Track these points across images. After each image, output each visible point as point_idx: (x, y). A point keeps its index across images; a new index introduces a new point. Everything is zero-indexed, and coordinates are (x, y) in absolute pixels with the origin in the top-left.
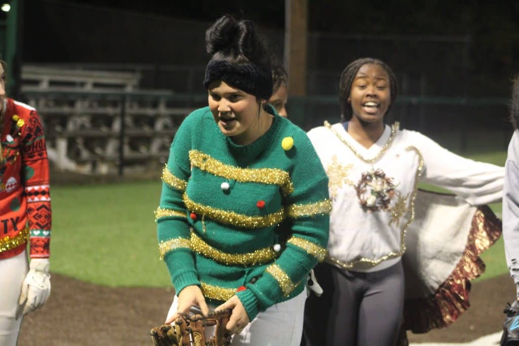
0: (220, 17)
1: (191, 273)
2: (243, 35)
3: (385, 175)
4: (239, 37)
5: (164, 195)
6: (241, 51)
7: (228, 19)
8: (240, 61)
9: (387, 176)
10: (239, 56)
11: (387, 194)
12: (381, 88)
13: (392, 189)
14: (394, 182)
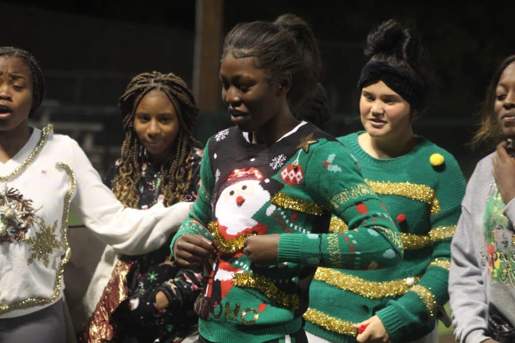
0: (386, 20)
2: (408, 40)
3: (22, 196)
4: (403, 42)
6: (405, 56)
7: (395, 23)
8: (402, 66)
9: (25, 198)
10: (402, 62)
11: (22, 221)
12: (18, 89)
13: (31, 215)
14: (34, 206)
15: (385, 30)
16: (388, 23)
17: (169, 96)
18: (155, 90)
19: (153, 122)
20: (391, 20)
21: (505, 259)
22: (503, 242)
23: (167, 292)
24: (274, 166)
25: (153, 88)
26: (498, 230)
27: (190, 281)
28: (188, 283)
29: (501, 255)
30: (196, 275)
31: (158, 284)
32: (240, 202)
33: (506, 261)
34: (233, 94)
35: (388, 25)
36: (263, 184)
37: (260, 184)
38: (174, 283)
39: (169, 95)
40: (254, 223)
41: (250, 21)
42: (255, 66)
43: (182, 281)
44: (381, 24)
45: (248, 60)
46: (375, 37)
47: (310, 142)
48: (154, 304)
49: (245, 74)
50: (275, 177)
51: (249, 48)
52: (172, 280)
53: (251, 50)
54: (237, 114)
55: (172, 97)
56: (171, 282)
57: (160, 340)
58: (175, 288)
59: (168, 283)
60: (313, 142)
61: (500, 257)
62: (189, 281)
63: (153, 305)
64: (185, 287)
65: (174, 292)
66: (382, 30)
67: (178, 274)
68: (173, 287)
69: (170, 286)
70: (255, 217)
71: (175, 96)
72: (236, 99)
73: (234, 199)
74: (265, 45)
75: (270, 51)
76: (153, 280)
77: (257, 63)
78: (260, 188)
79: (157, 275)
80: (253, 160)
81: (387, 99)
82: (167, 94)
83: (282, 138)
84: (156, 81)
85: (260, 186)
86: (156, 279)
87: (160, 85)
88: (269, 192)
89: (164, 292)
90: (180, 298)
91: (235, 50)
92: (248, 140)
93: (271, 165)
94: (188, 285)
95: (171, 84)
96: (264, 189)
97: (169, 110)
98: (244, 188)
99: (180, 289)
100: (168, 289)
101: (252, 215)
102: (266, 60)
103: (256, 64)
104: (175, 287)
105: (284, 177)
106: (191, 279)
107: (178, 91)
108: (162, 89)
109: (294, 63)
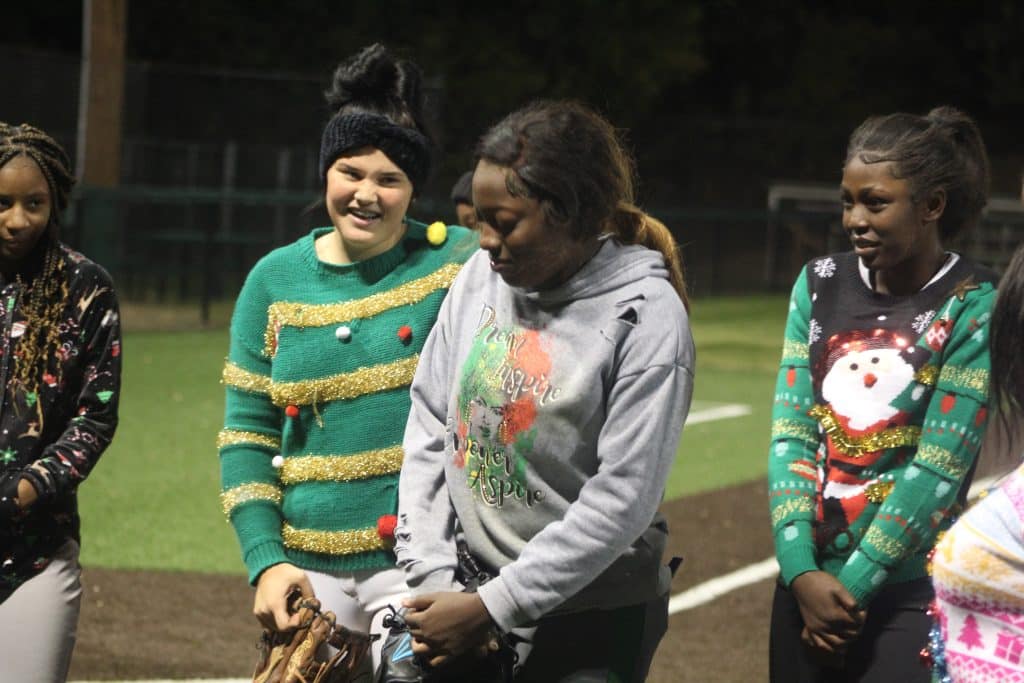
1: (272, 544)
2: (402, 79)
5: (231, 406)
8: (406, 124)
15: (369, 59)
16: (372, 49)
17: (41, 167)
18: (19, 155)
19: (17, 209)
20: (377, 44)
21: (479, 454)
22: (481, 428)
23: (35, 480)
24: (919, 327)
25: (16, 153)
26: (477, 404)
27: (69, 464)
28: (65, 466)
29: (473, 445)
30: (76, 453)
31: (19, 469)
32: (870, 382)
33: (481, 458)
34: (857, 215)
35: (372, 51)
36: (905, 355)
37: (901, 354)
38: (43, 465)
39: (42, 163)
40: (894, 411)
41: (887, 114)
42: (891, 175)
43: (54, 463)
44: (362, 51)
45: (883, 165)
46: (354, 70)
47: (967, 287)
48: (15, 499)
49: (878, 187)
50: (921, 343)
51: (885, 150)
52: (39, 461)
53: (887, 153)
54: (863, 243)
55: (45, 167)
56: (39, 464)
57: (13, 561)
58: (47, 474)
59: (35, 466)
60: (973, 287)
61: (472, 449)
62: (66, 463)
63: (13, 502)
64: (62, 472)
65: (47, 479)
66: (364, 60)
67: (46, 452)
68: (44, 471)
69: (39, 471)
70: (894, 404)
71: (50, 165)
72: (862, 223)
73: (858, 377)
74: (909, 146)
75: (916, 155)
76: (10, 462)
77: (897, 171)
78: (901, 361)
79: (15, 452)
80: (882, 318)
81: (385, 179)
82: (38, 163)
83: (927, 285)
84: (15, 141)
85: (900, 358)
86: (14, 459)
87: (23, 147)
88: (914, 365)
89: (30, 480)
90: (54, 490)
91: (864, 152)
92: (870, 286)
93: (915, 325)
94: (67, 470)
95: (40, 145)
96: (908, 362)
97: (43, 188)
98: (875, 361)
99: (54, 476)
100: (36, 474)
101: (890, 401)
102: (909, 167)
103: (895, 172)
104: (47, 471)
105: (930, 340)
106: (69, 460)
107: (53, 156)
108: (29, 154)
109: (950, 174)
